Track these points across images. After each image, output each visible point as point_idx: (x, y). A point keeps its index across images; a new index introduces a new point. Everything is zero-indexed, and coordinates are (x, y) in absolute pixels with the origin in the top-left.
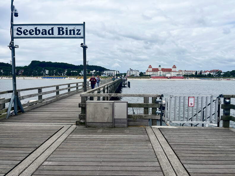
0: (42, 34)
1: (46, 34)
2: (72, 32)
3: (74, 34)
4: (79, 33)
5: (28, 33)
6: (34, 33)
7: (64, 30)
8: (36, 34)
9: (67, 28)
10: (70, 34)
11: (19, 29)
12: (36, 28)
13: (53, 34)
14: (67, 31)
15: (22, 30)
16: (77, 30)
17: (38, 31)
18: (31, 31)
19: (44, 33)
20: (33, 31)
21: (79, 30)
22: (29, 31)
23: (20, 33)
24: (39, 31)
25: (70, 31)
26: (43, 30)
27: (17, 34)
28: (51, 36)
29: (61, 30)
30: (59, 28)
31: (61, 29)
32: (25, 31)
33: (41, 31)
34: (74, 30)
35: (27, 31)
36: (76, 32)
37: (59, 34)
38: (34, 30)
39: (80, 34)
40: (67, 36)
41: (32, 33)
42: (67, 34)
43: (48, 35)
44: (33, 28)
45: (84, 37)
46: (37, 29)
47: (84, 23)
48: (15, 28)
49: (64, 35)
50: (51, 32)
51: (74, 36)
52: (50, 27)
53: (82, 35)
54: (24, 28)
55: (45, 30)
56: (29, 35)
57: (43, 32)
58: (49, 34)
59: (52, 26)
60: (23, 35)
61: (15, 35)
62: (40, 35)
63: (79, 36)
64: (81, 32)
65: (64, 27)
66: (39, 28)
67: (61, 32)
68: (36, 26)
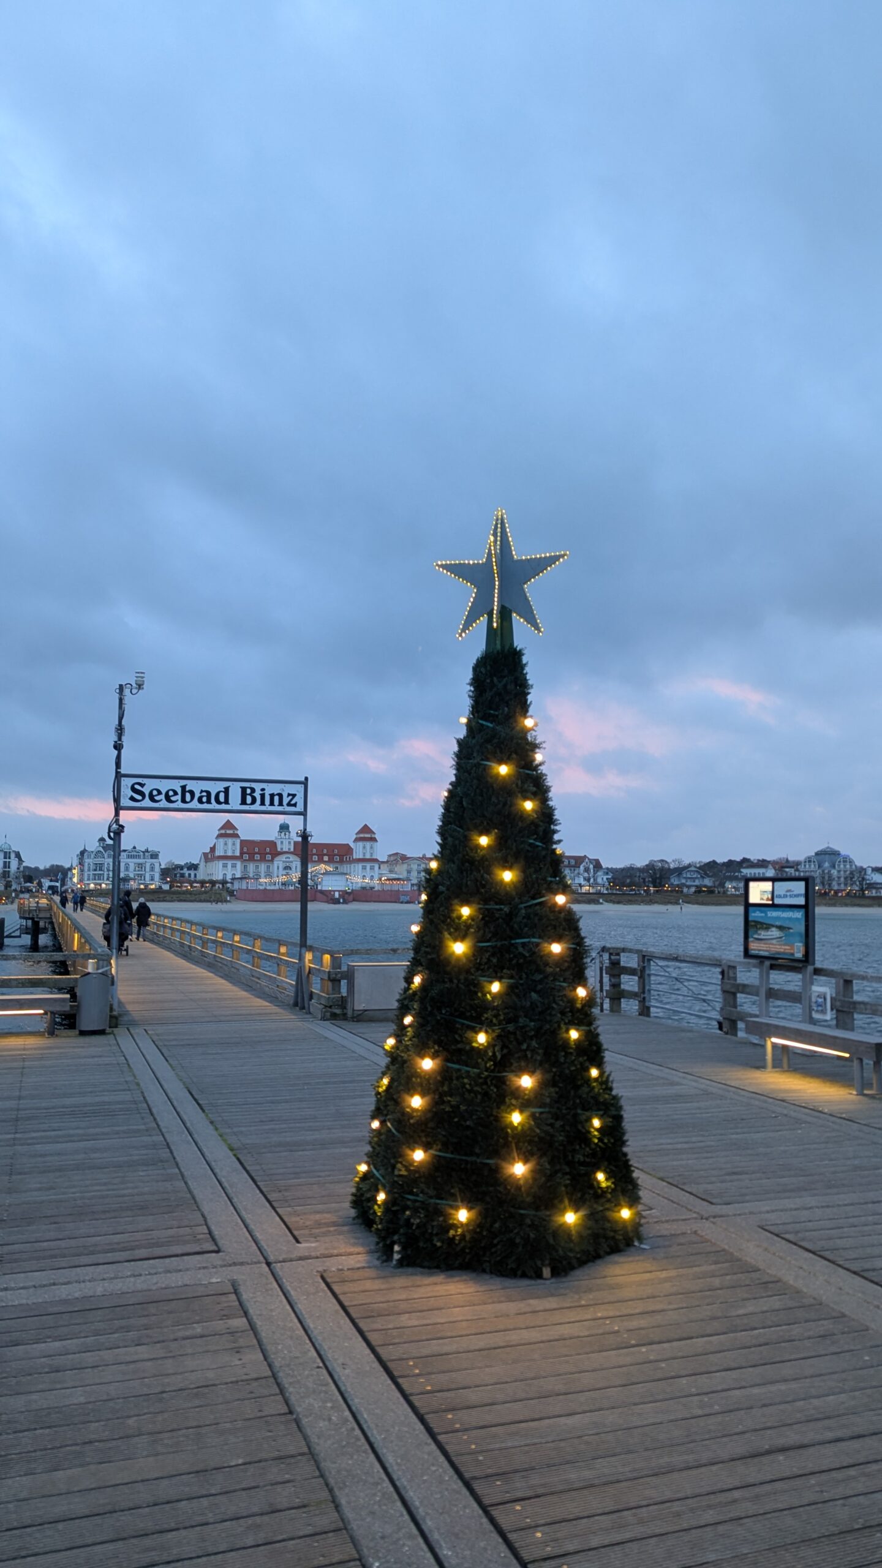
0: (200, 801)
1: (209, 802)
2: (276, 798)
3: (281, 804)
4: (293, 802)
5: (162, 797)
6: (179, 797)
7: (257, 795)
8: (184, 801)
9: (263, 790)
10: (272, 803)
11: (137, 787)
12: (183, 788)
13: (227, 802)
14: (263, 796)
15: (146, 790)
16: (289, 795)
17: (188, 797)
18: (171, 793)
19: (204, 799)
20: (176, 793)
21: (294, 796)
22: (164, 793)
23: (139, 797)
24: (192, 793)
25: (272, 796)
26: (202, 791)
27: (132, 799)
28: (224, 807)
29: (250, 794)
30: (244, 789)
31: (249, 791)
32: (155, 793)
33: (197, 795)
34: (280, 796)
35: (159, 793)
36: (286, 800)
37: (244, 802)
38: (179, 791)
39: (295, 805)
40: (263, 808)
41: (172, 798)
42: (263, 803)
43: (214, 805)
44: (177, 785)
45: (304, 814)
46: (187, 789)
47: (306, 779)
48: (126, 783)
49: (257, 806)
50: (222, 798)
51: (280, 809)
52: (221, 786)
53: (300, 807)
54: (149, 785)
55: (209, 794)
56: (164, 803)
57: (202, 796)
58: (218, 802)
59: (226, 784)
60: (147, 802)
61: (125, 802)
62: (195, 804)
63: (292, 809)
64: (299, 800)
65: (258, 787)
66: (191, 785)
67: (249, 799)
68: (183, 782)
